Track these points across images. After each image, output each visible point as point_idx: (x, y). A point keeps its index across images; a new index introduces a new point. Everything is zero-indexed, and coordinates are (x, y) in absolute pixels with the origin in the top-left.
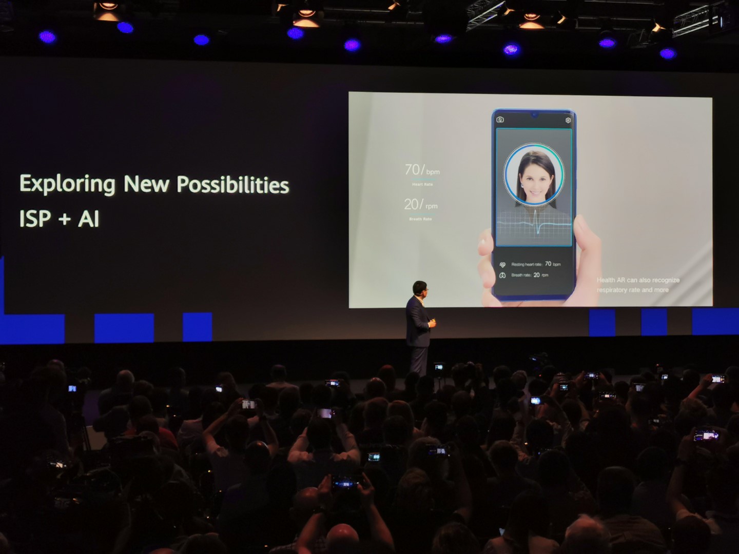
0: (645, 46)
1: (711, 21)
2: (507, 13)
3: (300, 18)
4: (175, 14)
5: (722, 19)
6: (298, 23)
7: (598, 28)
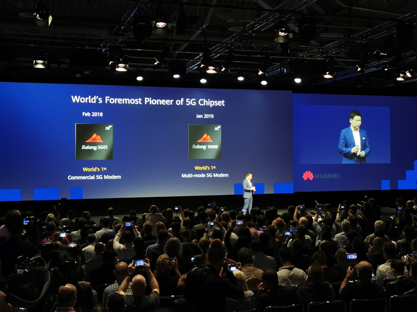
0: (255, 80)
1: (281, 70)
2: (202, 66)
3: (118, 67)
4: (68, 65)
5: (285, 69)
6: (117, 69)
7: (237, 73)
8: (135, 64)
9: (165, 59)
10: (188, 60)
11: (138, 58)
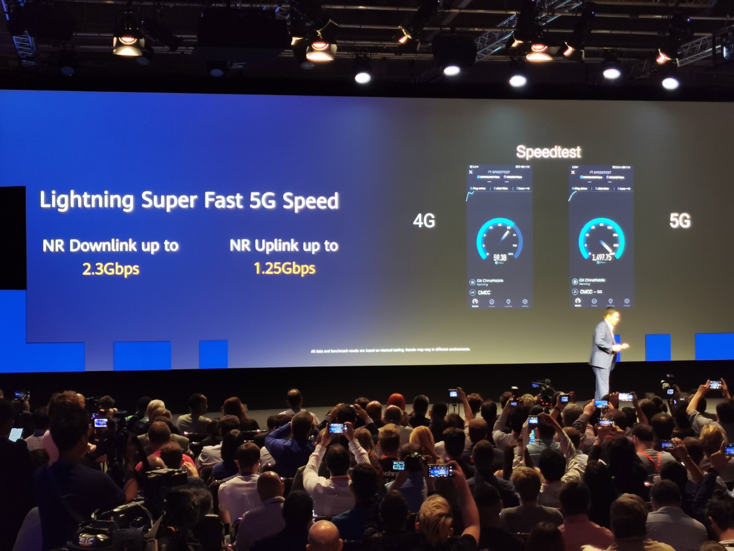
0: (648, 76)
1: (714, 50)
2: (515, 44)
3: (312, 50)
4: (193, 48)
5: (725, 49)
6: (311, 57)
7: (602, 59)
8: (353, 42)
9: (425, 29)
10: (481, 30)
11: (359, 27)
